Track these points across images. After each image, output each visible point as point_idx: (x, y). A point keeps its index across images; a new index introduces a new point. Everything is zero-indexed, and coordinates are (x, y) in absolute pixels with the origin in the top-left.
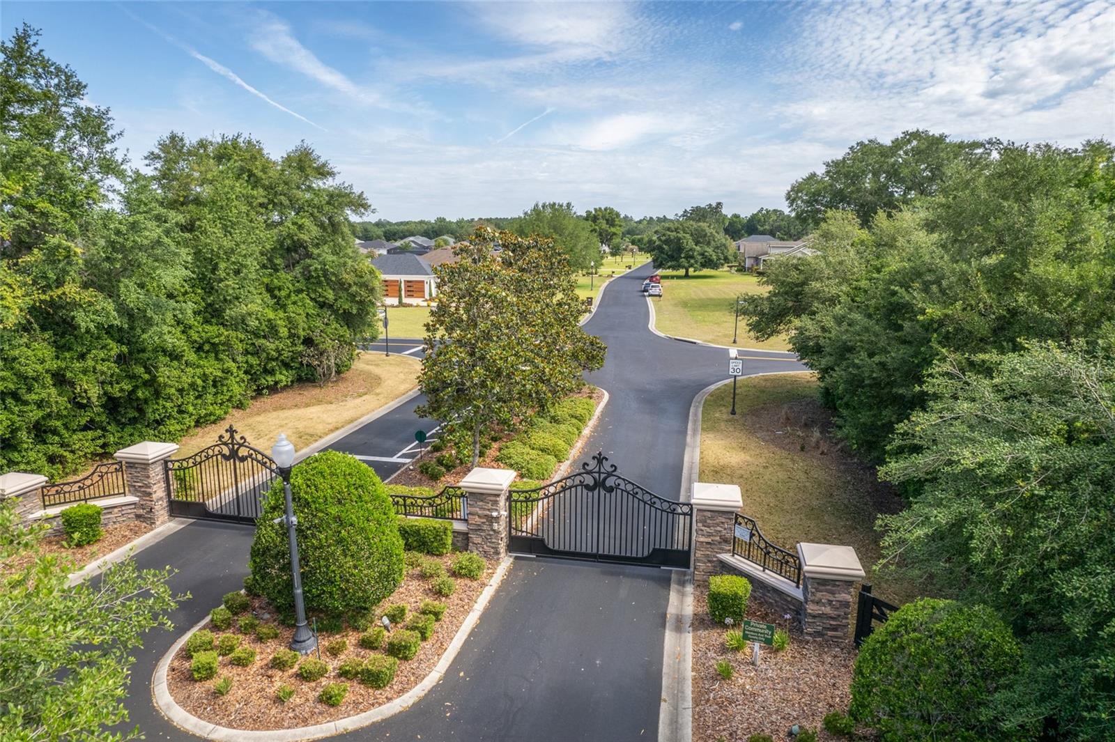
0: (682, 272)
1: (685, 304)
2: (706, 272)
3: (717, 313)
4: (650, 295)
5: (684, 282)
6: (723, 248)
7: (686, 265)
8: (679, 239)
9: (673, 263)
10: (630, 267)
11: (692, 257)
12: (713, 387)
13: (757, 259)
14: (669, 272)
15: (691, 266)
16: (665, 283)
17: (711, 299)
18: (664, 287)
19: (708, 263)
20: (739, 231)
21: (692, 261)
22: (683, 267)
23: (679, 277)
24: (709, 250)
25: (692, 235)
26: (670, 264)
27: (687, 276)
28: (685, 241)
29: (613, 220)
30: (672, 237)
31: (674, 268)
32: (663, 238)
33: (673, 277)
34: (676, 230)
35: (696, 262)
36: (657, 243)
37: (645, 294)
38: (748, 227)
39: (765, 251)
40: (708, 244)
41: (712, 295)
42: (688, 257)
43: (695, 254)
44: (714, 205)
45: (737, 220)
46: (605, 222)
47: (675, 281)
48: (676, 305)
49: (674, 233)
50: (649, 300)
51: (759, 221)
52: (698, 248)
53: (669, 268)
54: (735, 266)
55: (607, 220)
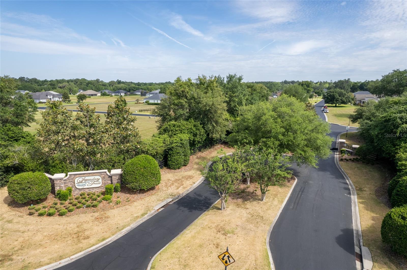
0: (334, 105)
1: (335, 115)
2: (342, 105)
3: (345, 118)
4: (325, 112)
5: (335, 108)
6: (348, 98)
7: (336, 103)
8: (334, 95)
9: (331, 102)
10: (316, 102)
11: (338, 101)
12: (343, 133)
13: (360, 101)
14: (330, 105)
15: (338, 103)
16: (329, 108)
17: (344, 114)
18: (328, 110)
19: (343, 102)
20: (356, 89)
21: (338, 102)
22: (335, 103)
23: (333, 107)
24: (344, 99)
25: (338, 94)
26: (330, 102)
27: (336, 106)
28: (336, 96)
29: (309, 85)
30: (332, 95)
31: (332, 104)
32: (329, 95)
33: (331, 106)
34: (333, 92)
35: (339, 102)
36: (327, 96)
37: (324, 112)
38: (360, 87)
39: (364, 98)
40: (344, 96)
41: (344, 113)
42: (337, 101)
43: (339, 100)
44: (347, 79)
45: (356, 84)
46: (306, 86)
47: (332, 108)
48: (333, 116)
49: (332, 93)
50: (325, 114)
51: (365, 85)
52: (340, 98)
53: (330, 104)
54: (353, 103)
55: (307, 85)
